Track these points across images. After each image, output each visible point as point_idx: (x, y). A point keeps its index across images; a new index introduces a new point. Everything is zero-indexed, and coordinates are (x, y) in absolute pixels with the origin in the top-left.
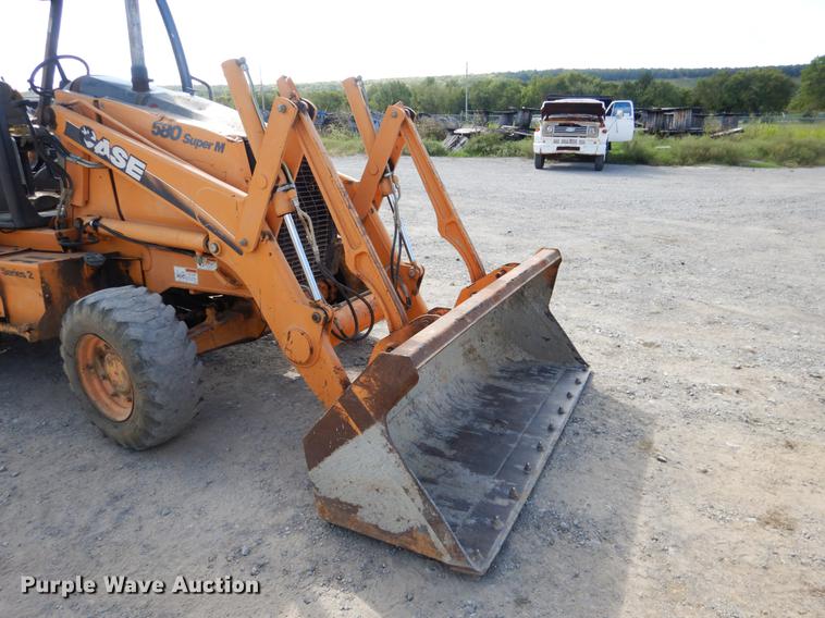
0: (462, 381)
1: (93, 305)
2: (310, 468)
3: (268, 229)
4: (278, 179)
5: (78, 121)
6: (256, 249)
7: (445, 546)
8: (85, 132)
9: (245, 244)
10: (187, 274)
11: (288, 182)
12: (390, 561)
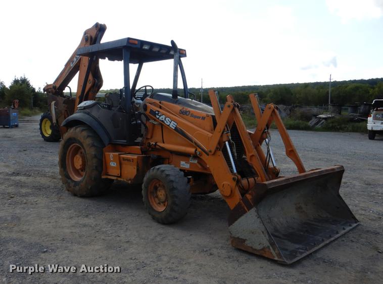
0: (294, 218)
1: (158, 169)
2: (229, 225)
3: (219, 147)
4: (224, 129)
5: (155, 108)
6: (214, 154)
7: (276, 253)
8: (157, 112)
9: (210, 151)
10: (185, 164)
11: (228, 130)
12: (256, 260)
